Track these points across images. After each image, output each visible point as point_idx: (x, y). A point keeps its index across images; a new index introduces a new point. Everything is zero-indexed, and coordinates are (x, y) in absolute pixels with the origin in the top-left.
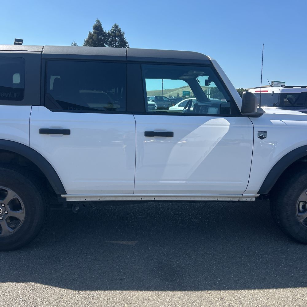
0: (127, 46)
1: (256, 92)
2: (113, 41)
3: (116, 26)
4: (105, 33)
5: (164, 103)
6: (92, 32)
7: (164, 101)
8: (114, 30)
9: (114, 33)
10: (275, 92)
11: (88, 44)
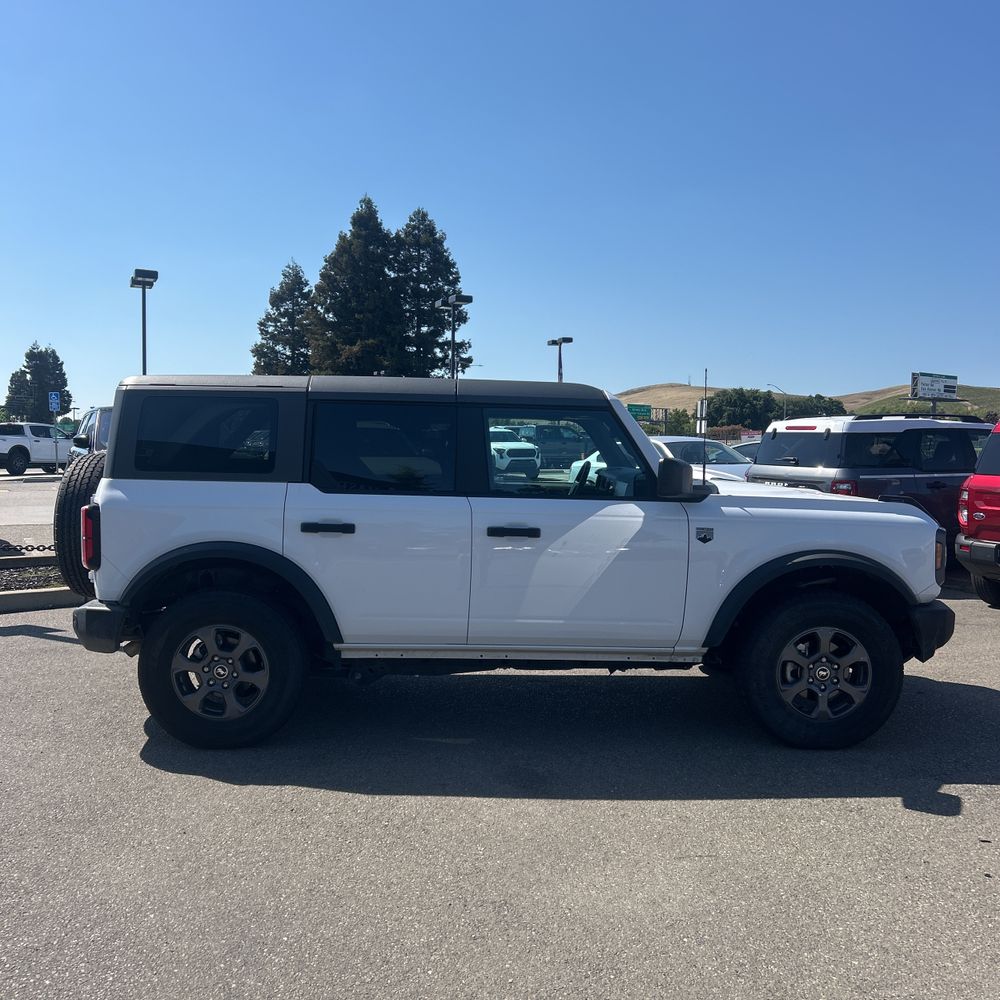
0: (452, 273)
1: (788, 428)
2: (410, 258)
3: (421, 216)
4: (387, 235)
5: (564, 446)
6: (349, 234)
7: (563, 437)
8: (414, 228)
9: (414, 236)
10: (832, 431)
11: (336, 270)
